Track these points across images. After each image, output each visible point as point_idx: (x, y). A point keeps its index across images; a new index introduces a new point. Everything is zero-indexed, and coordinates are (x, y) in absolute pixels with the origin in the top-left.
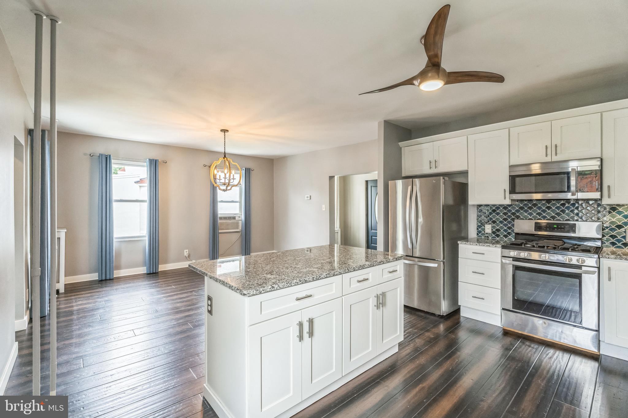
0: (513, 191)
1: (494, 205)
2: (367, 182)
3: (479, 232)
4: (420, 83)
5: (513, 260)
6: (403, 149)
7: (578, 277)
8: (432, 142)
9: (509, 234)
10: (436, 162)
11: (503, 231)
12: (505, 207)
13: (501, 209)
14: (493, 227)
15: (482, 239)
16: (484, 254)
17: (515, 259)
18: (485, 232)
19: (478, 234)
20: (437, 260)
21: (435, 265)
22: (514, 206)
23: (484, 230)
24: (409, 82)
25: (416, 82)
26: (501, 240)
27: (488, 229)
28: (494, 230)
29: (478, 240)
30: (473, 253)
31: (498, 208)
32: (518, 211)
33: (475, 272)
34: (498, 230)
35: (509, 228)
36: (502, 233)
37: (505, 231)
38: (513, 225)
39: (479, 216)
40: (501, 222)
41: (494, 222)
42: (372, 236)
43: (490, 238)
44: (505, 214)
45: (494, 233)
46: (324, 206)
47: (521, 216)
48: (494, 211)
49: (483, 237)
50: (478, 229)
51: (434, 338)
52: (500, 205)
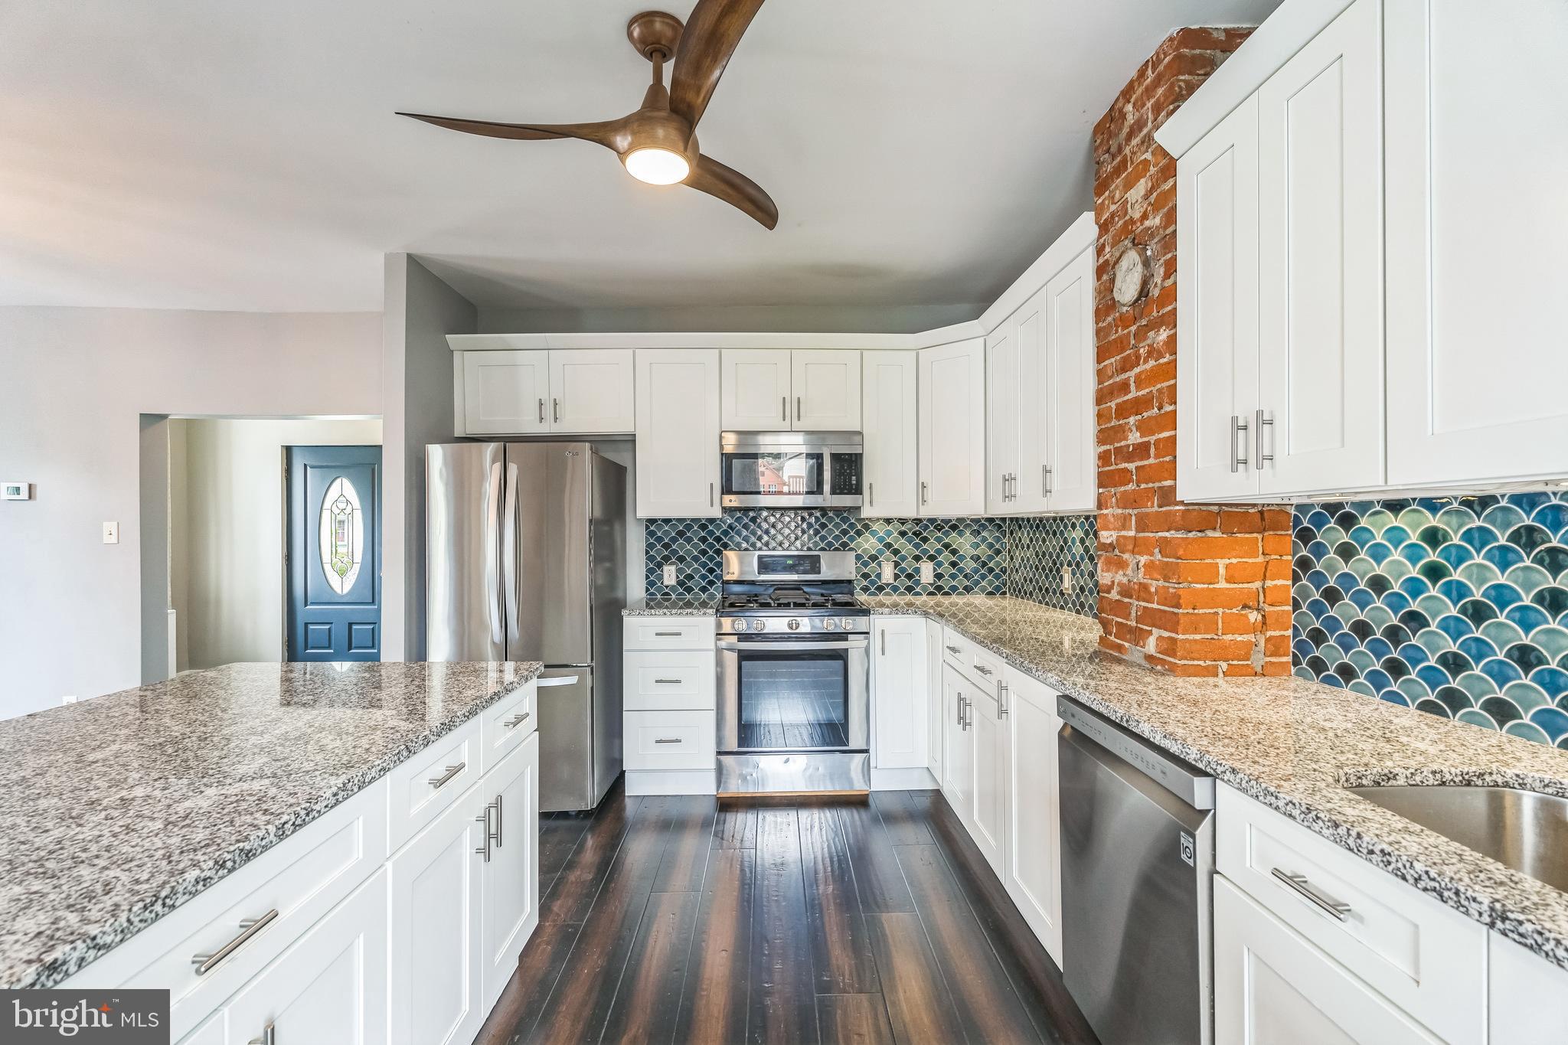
0: (727, 490)
1: (680, 520)
2: (288, 450)
3: (651, 584)
4: (632, 148)
5: (739, 640)
6: (457, 356)
7: (841, 656)
8: (547, 351)
9: (711, 583)
10: (556, 404)
11: (700, 577)
12: (705, 524)
13: (695, 528)
14: (679, 571)
15: (657, 599)
16: (679, 634)
17: (743, 637)
18: (662, 583)
19: (647, 590)
20: (576, 666)
21: (573, 680)
22: (718, 522)
23: (661, 577)
24: (599, 133)
25: (622, 141)
26: (694, 599)
27: (670, 575)
28: (681, 578)
29: (647, 605)
30: (657, 634)
31: (689, 527)
32: (725, 533)
33: (661, 681)
34: (690, 577)
35: (711, 571)
36: (698, 582)
37: (703, 577)
38: (720, 565)
39: (650, 546)
40: (696, 559)
41: (681, 559)
42: (306, 624)
43: (673, 596)
44: (703, 540)
45: (681, 583)
46: (110, 526)
47: (731, 544)
48: (681, 534)
49: (659, 596)
50: (647, 577)
51: (593, 879)
52: (693, 520)
